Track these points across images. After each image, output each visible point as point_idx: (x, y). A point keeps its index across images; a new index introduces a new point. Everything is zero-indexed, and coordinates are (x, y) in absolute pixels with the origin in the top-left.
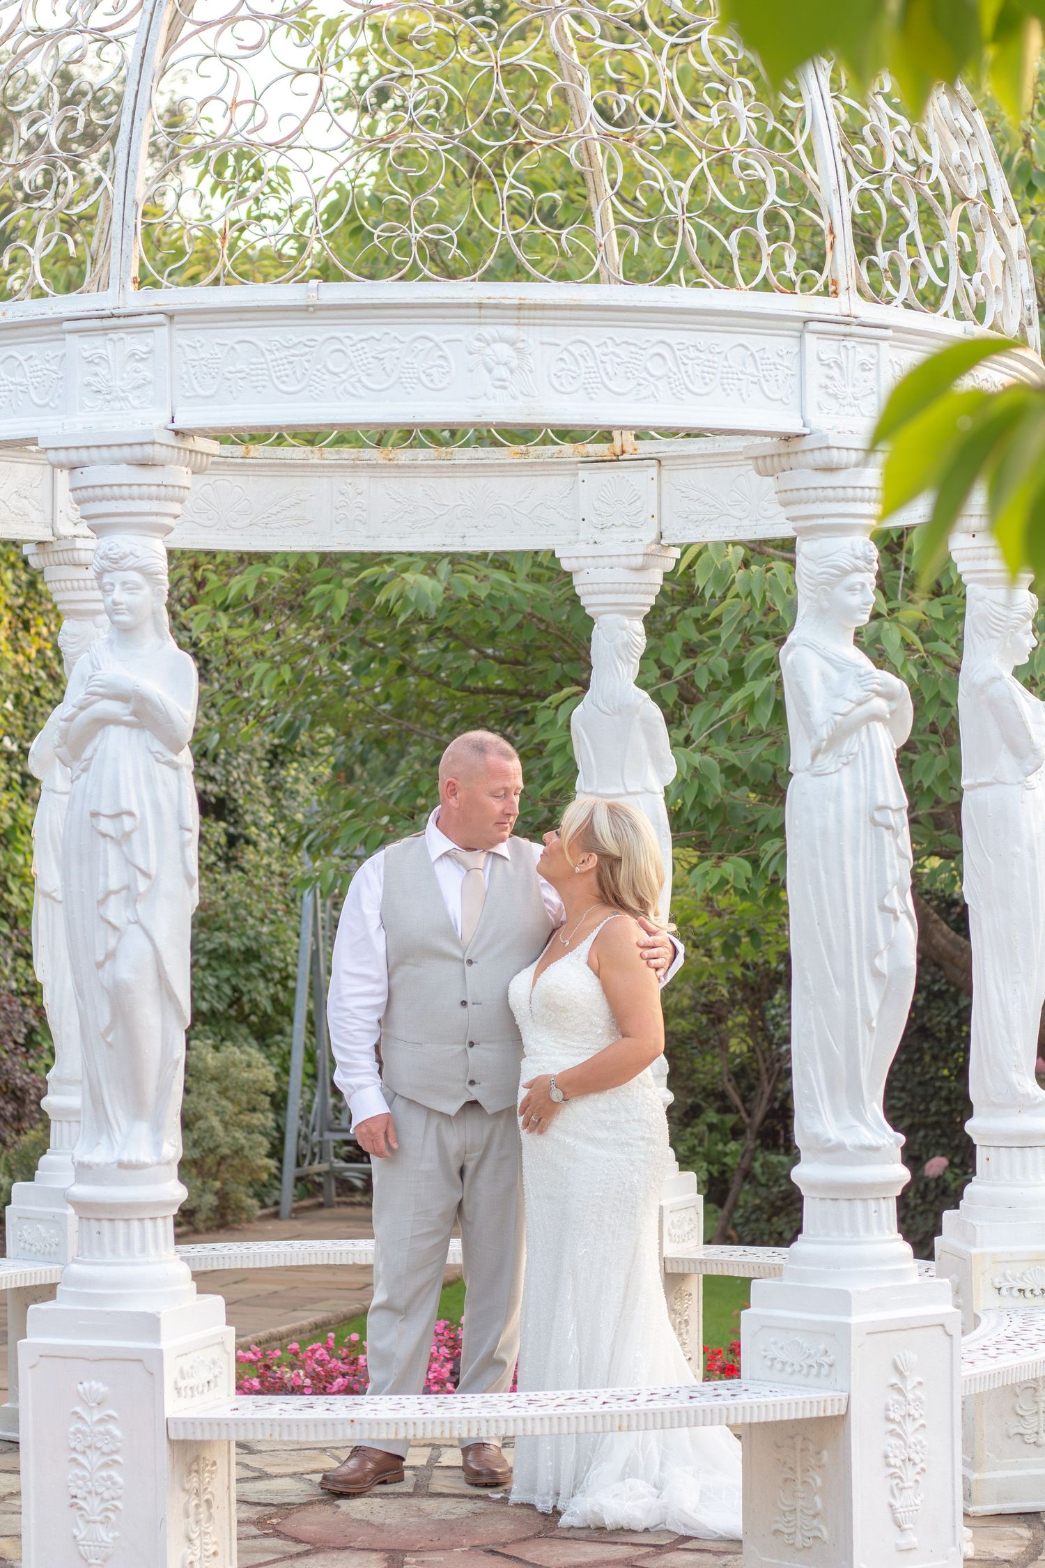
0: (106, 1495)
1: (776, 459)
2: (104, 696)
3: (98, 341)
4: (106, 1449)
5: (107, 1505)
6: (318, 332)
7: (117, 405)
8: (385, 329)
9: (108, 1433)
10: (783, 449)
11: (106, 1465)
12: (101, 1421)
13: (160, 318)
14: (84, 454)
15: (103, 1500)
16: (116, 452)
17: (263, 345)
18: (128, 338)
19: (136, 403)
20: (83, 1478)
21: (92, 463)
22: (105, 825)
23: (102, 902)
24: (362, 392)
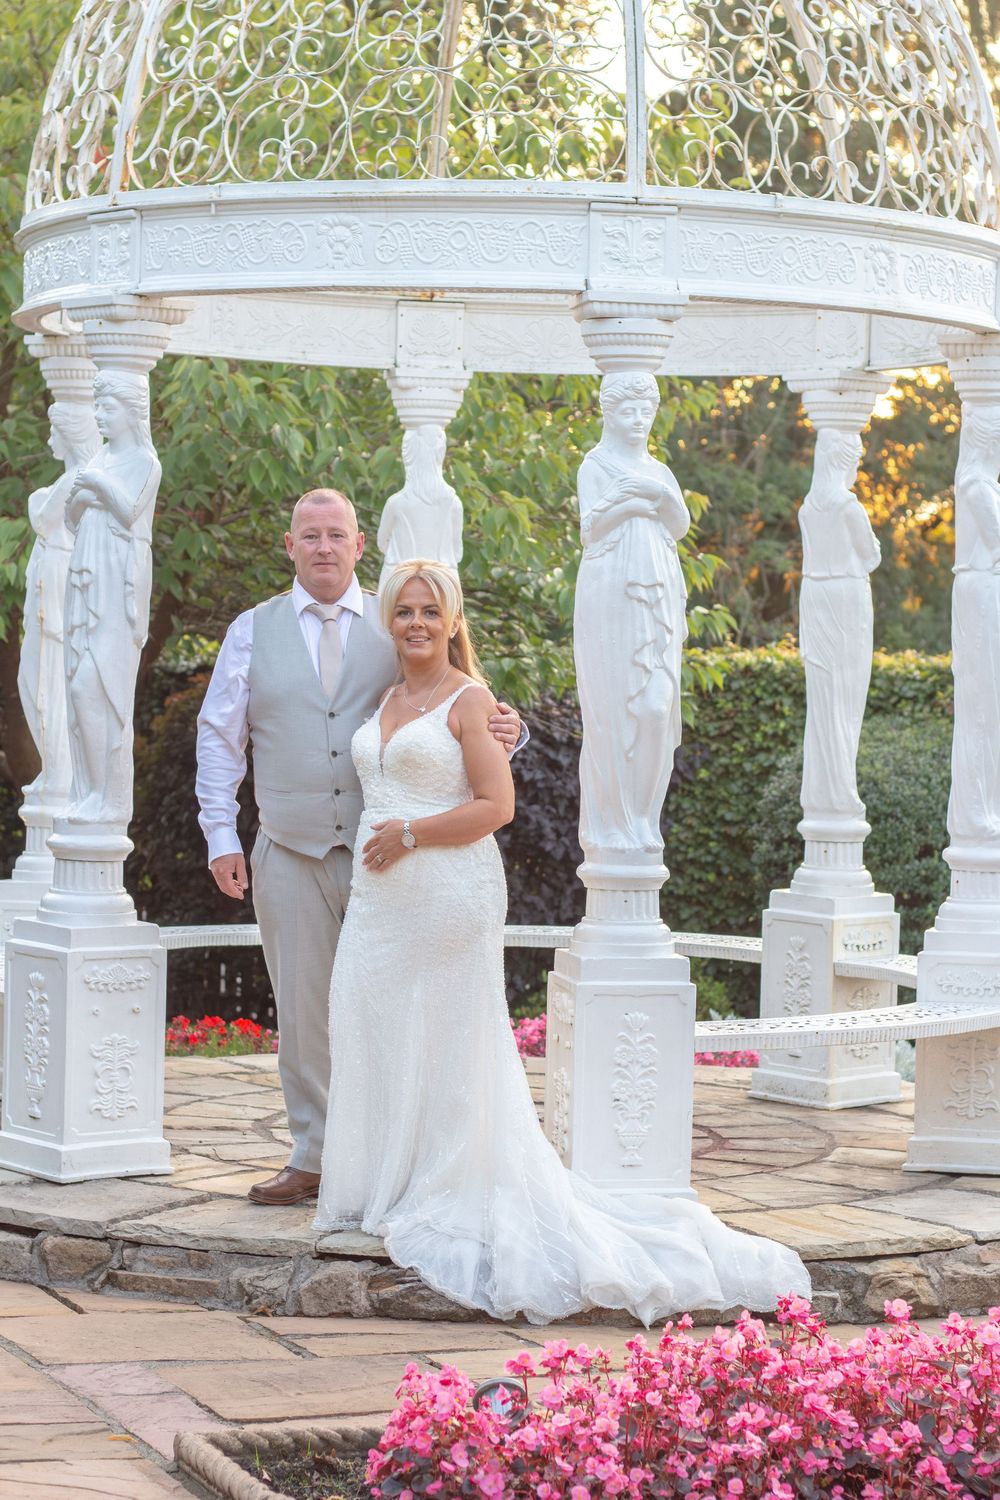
0: (645, 1097)
1: (968, 348)
2: (636, 495)
3: (618, 220)
4: (646, 1062)
5: (645, 1104)
6: (779, 232)
7: (634, 271)
8: (820, 235)
9: (649, 1050)
10: (980, 339)
11: (645, 1075)
12: (644, 1042)
13: (675, 209)
14: (625, 309)
15: (642, 1101)
16: (652, 309)
17: (742, 238)
18: (644, 221)
19: (648, 271)
20: (626, 1086)
21: (630, 315)
22: (642, 593)
23: (638, 652)
24: (805, 280)
